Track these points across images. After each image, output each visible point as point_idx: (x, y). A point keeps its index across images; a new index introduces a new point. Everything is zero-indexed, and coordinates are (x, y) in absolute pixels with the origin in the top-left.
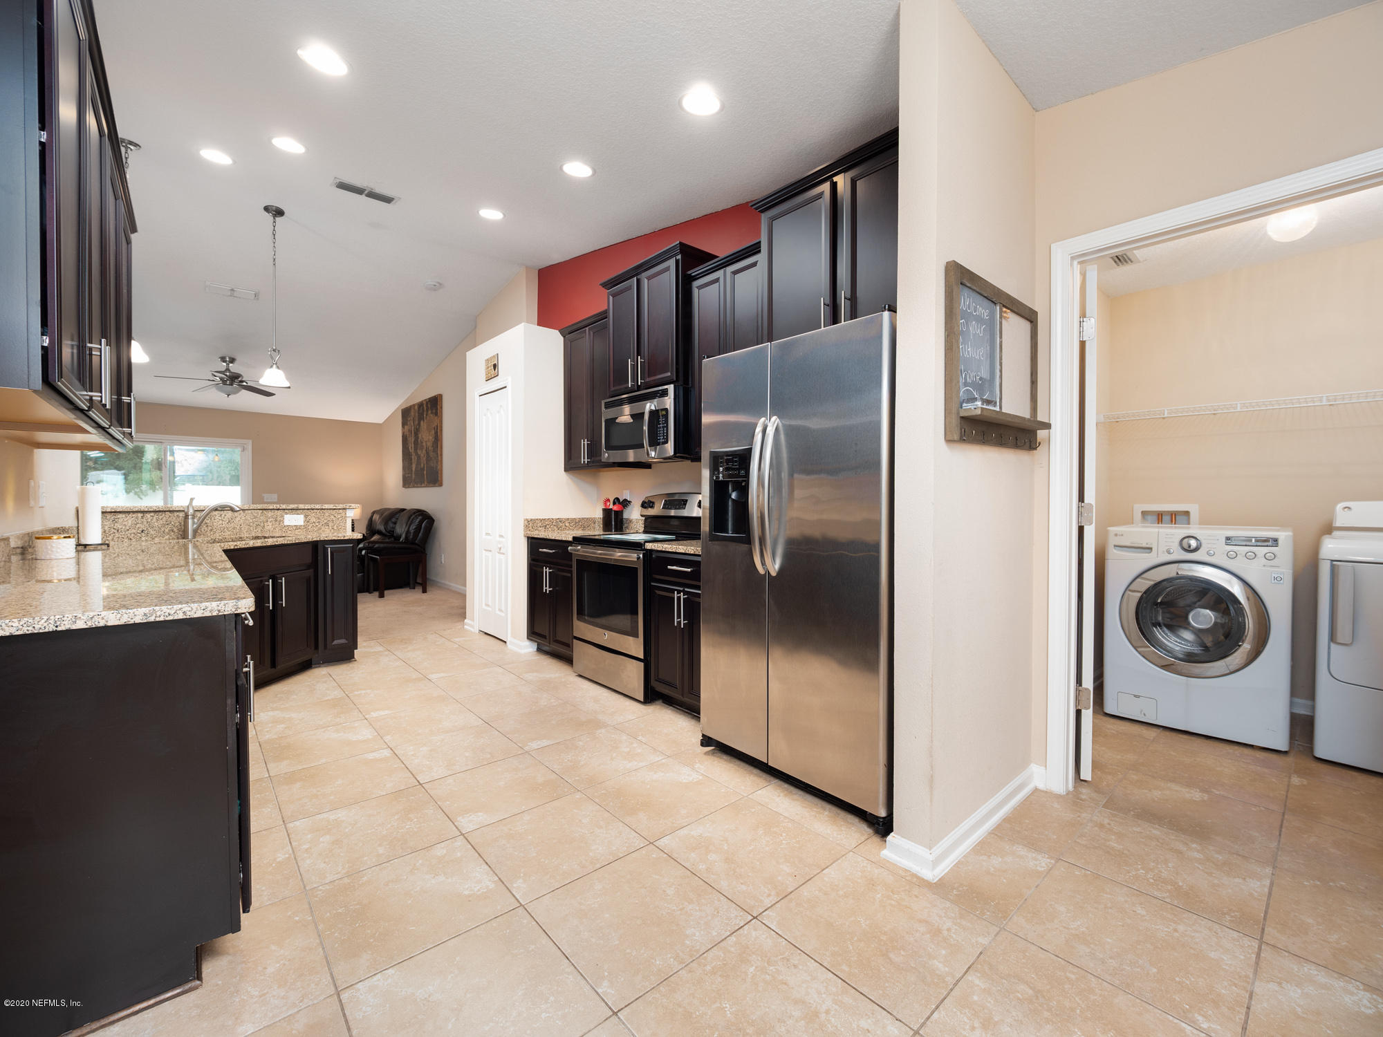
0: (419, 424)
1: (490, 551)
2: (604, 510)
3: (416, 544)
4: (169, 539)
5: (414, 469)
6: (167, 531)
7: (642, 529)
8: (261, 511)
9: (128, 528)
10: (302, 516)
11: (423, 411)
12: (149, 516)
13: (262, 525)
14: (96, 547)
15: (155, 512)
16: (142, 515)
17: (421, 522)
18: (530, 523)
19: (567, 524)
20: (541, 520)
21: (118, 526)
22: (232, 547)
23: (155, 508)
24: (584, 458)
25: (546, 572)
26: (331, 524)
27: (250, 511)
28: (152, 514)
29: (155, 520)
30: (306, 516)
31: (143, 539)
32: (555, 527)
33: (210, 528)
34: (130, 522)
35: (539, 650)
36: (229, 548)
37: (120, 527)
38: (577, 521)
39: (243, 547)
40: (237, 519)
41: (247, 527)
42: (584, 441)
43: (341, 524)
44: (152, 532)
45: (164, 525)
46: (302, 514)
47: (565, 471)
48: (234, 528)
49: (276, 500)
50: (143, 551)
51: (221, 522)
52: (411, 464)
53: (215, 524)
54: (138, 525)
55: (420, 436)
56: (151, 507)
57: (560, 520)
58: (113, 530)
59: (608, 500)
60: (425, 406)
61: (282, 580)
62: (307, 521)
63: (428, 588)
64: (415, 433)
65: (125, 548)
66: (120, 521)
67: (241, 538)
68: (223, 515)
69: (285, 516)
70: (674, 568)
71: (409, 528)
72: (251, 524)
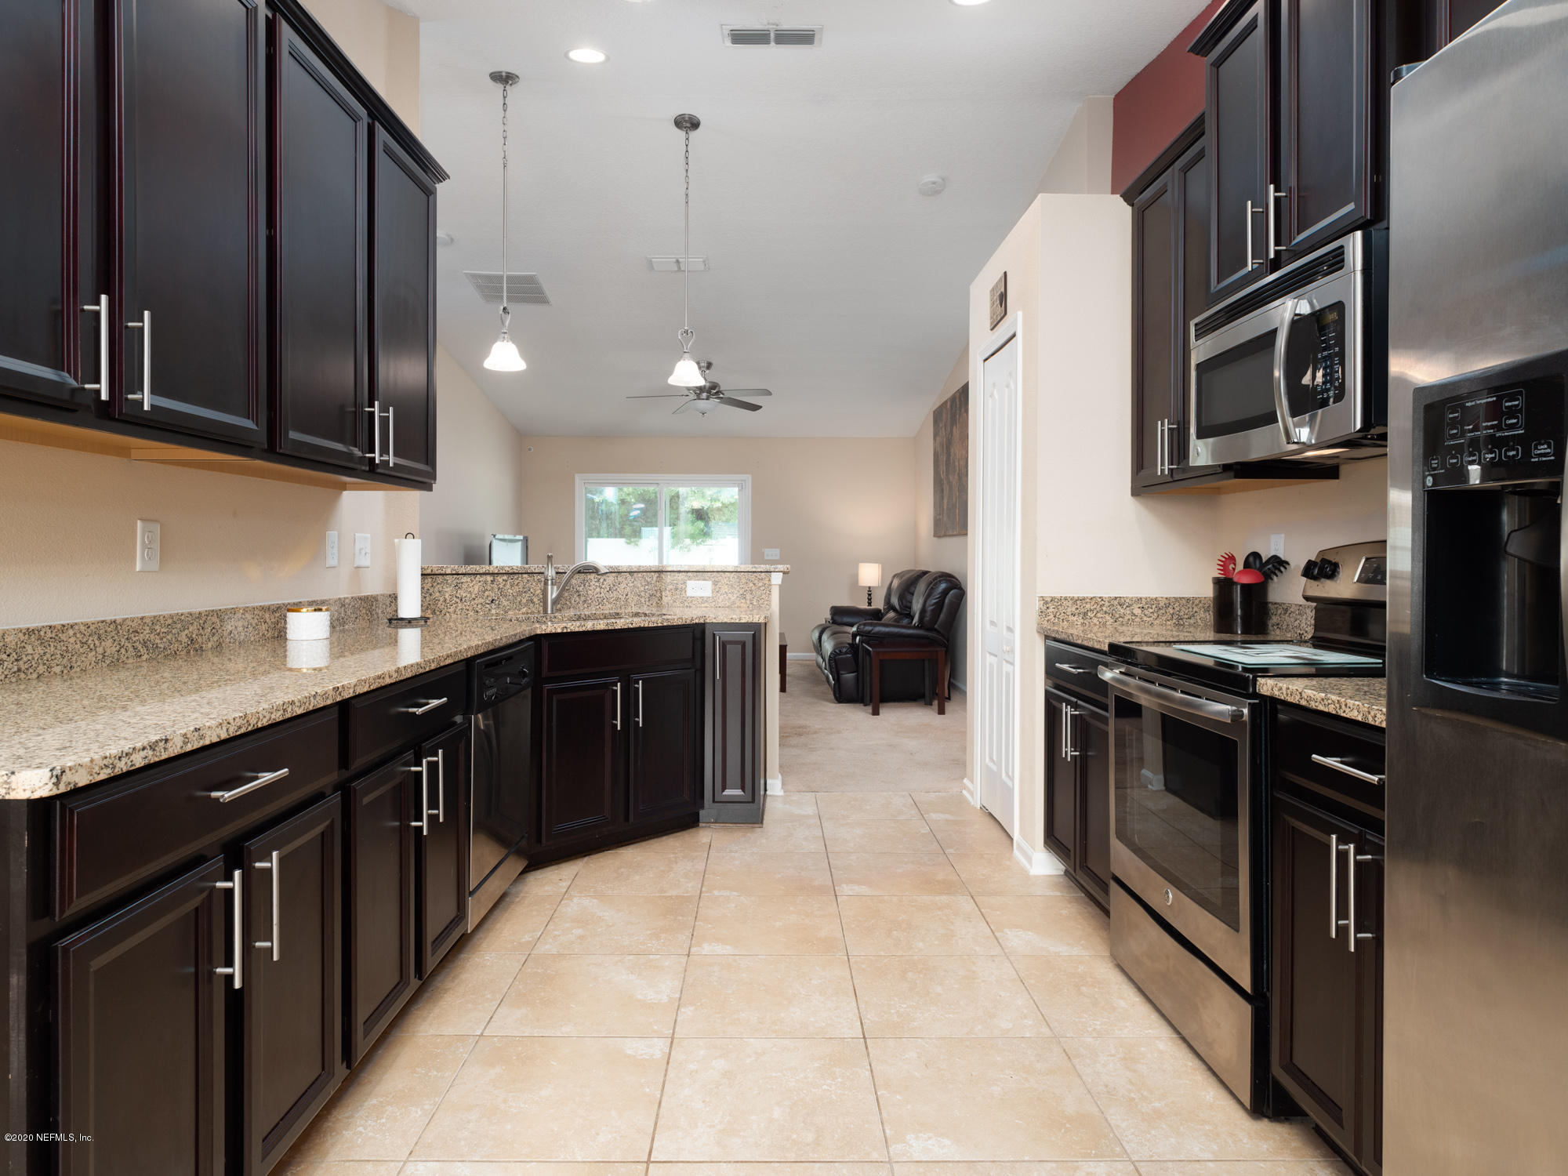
0: (951, 433)
1: (996, 656)
2: (1217, 582)
3: (936, 630)
4: (528, 613)
5: (945, 507)
6: (524, 601)
7: (1309, 633)
8: (657, 575)
9: (473, 596)
10: (710, 583)
11: (956, 407)
12: (501, 580)
13: (658, 595)
14: (409, 622)
15: (507, 574)
16: (492, 578)
17: (945, 592)
18: (1051, 605)
19: (1137, 611)
20: (1075, 601)
21: (462, 593)
22: (559, 631)
23: (507, 569)
24: (1162, 464)
25: (1066, 713)
26: (748, 597)
27: (640, 575)
28: (505, 577)
29: (508, 586)
30: (715, 583)
31: (493, 612)
32: (1108, 617)
33: (583, 598)
34: (476, 588)
35: (1067, 872)
36: (554, 631)
37: (464, 595)
38: (1162, 604)
39: (577, 630)
40: (622, 586)
41: (636, 598)
42: (1163, 425)
43: (764, 596)
44: (506, 603)
45: (520, 593)
46: (709, 579)
47: (1133, 495)
48: (617, 599)
49: (778, 558)
50: (492, 629)
51: (598, 590)
52: (943, 499)
53: (590, 592)
54: (487, 593)
55: (952, 450)
56: (502, 568)
57: (1121, 602)
58: (455, 599)
59: (1231, 559)
60: (957, 400)
61: (638, 684)
62: (716, 591)
63: (948, 706)
64: (947, 448)
65: (470, 623)
66: (464, 586)
67: (618, 614)
68: (601, 580)
69: (688, 582)
70: (1332, 762)
71: (925, 602)
72: (642, 594)
